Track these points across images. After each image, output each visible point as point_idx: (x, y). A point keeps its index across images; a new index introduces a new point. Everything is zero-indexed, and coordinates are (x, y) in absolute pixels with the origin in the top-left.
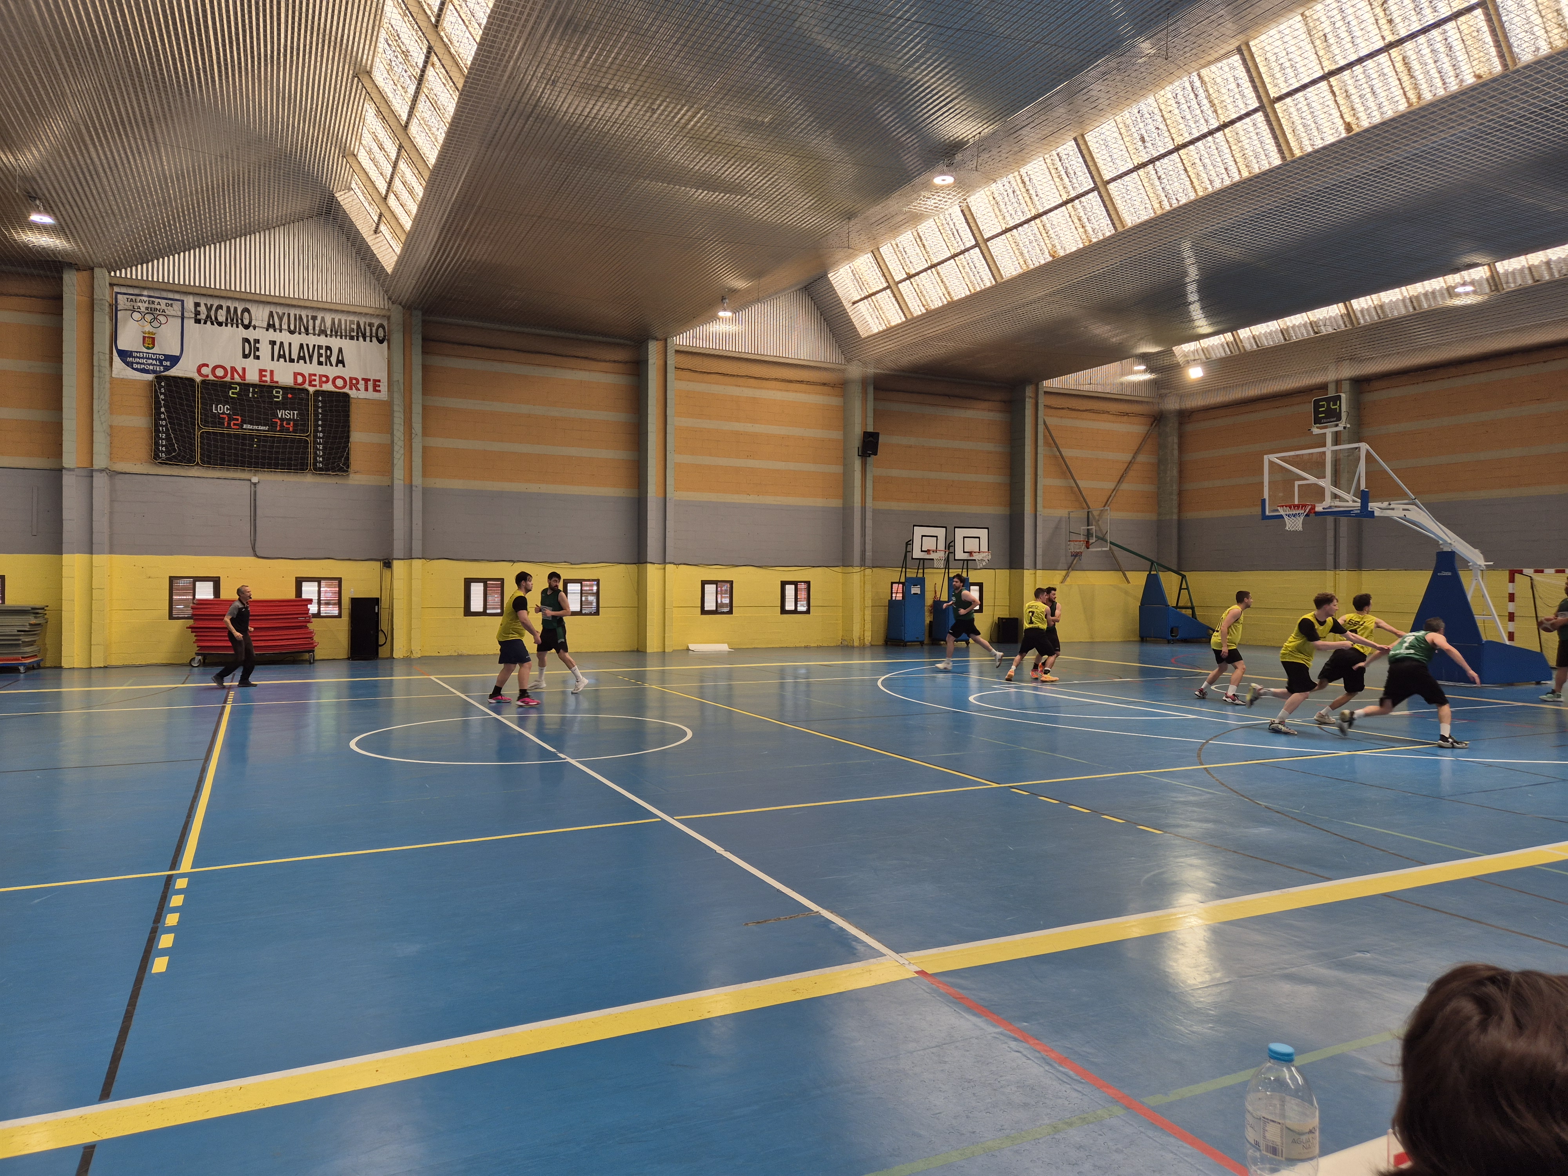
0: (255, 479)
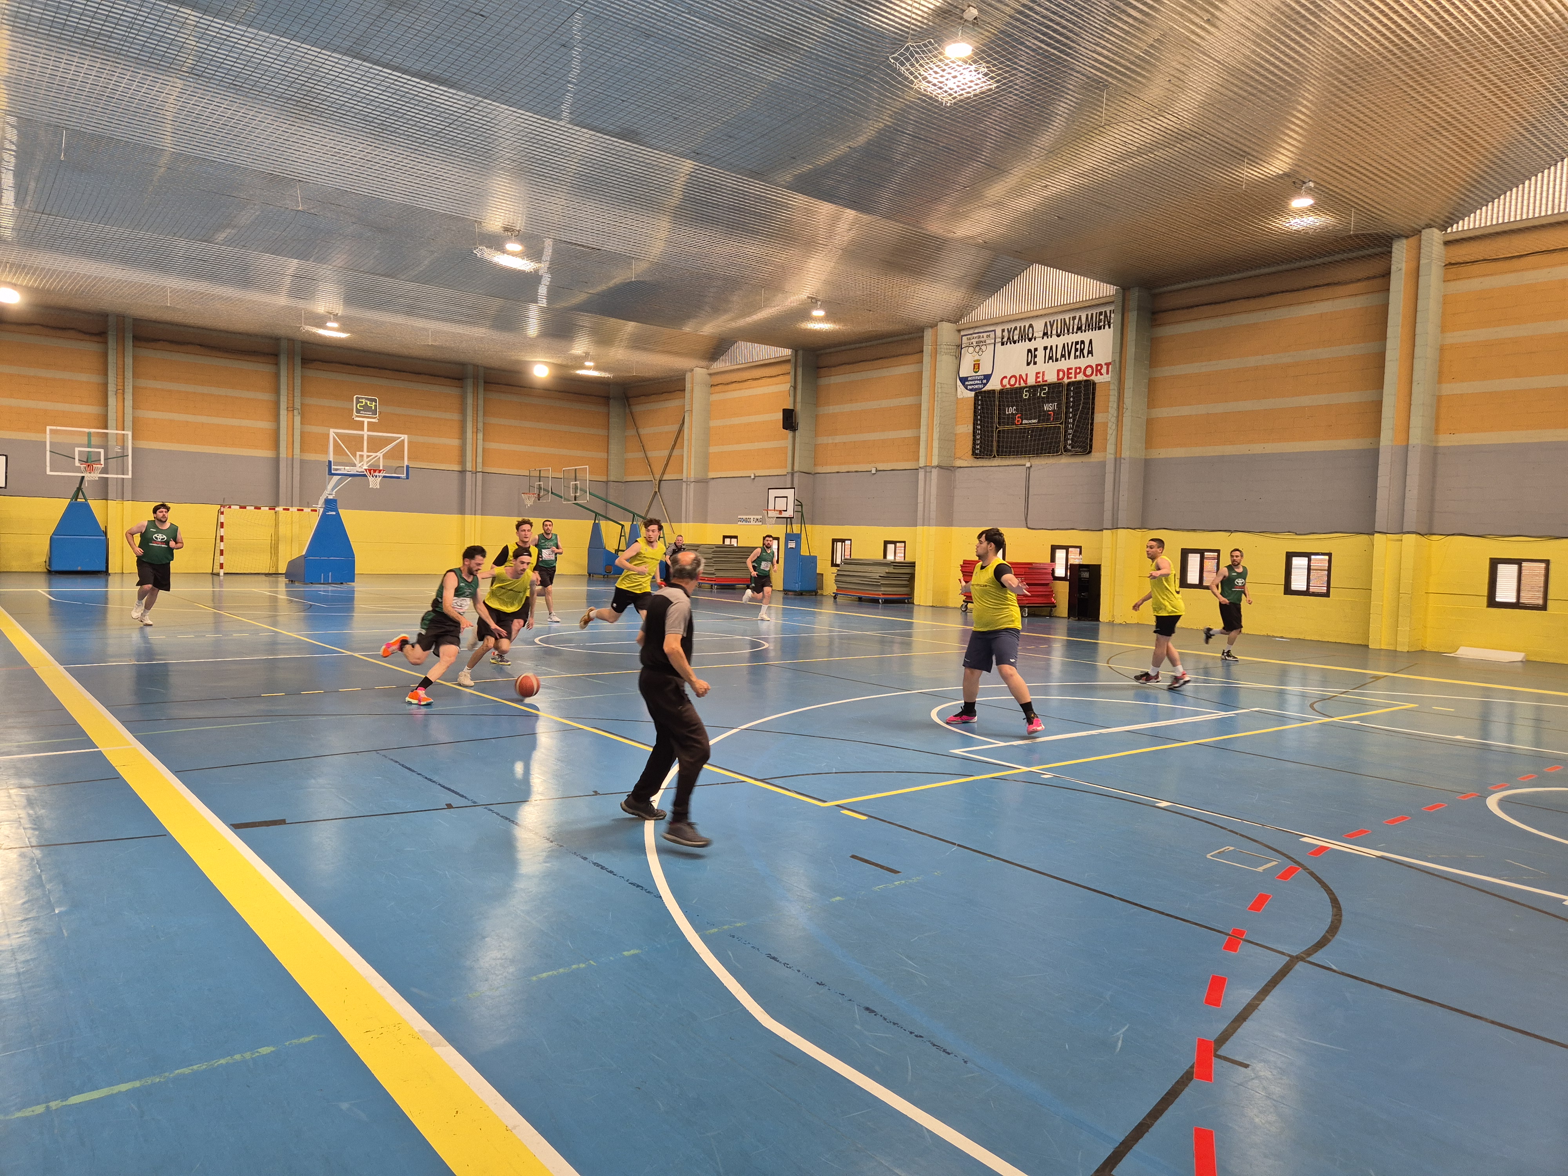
0: (1028, 465)
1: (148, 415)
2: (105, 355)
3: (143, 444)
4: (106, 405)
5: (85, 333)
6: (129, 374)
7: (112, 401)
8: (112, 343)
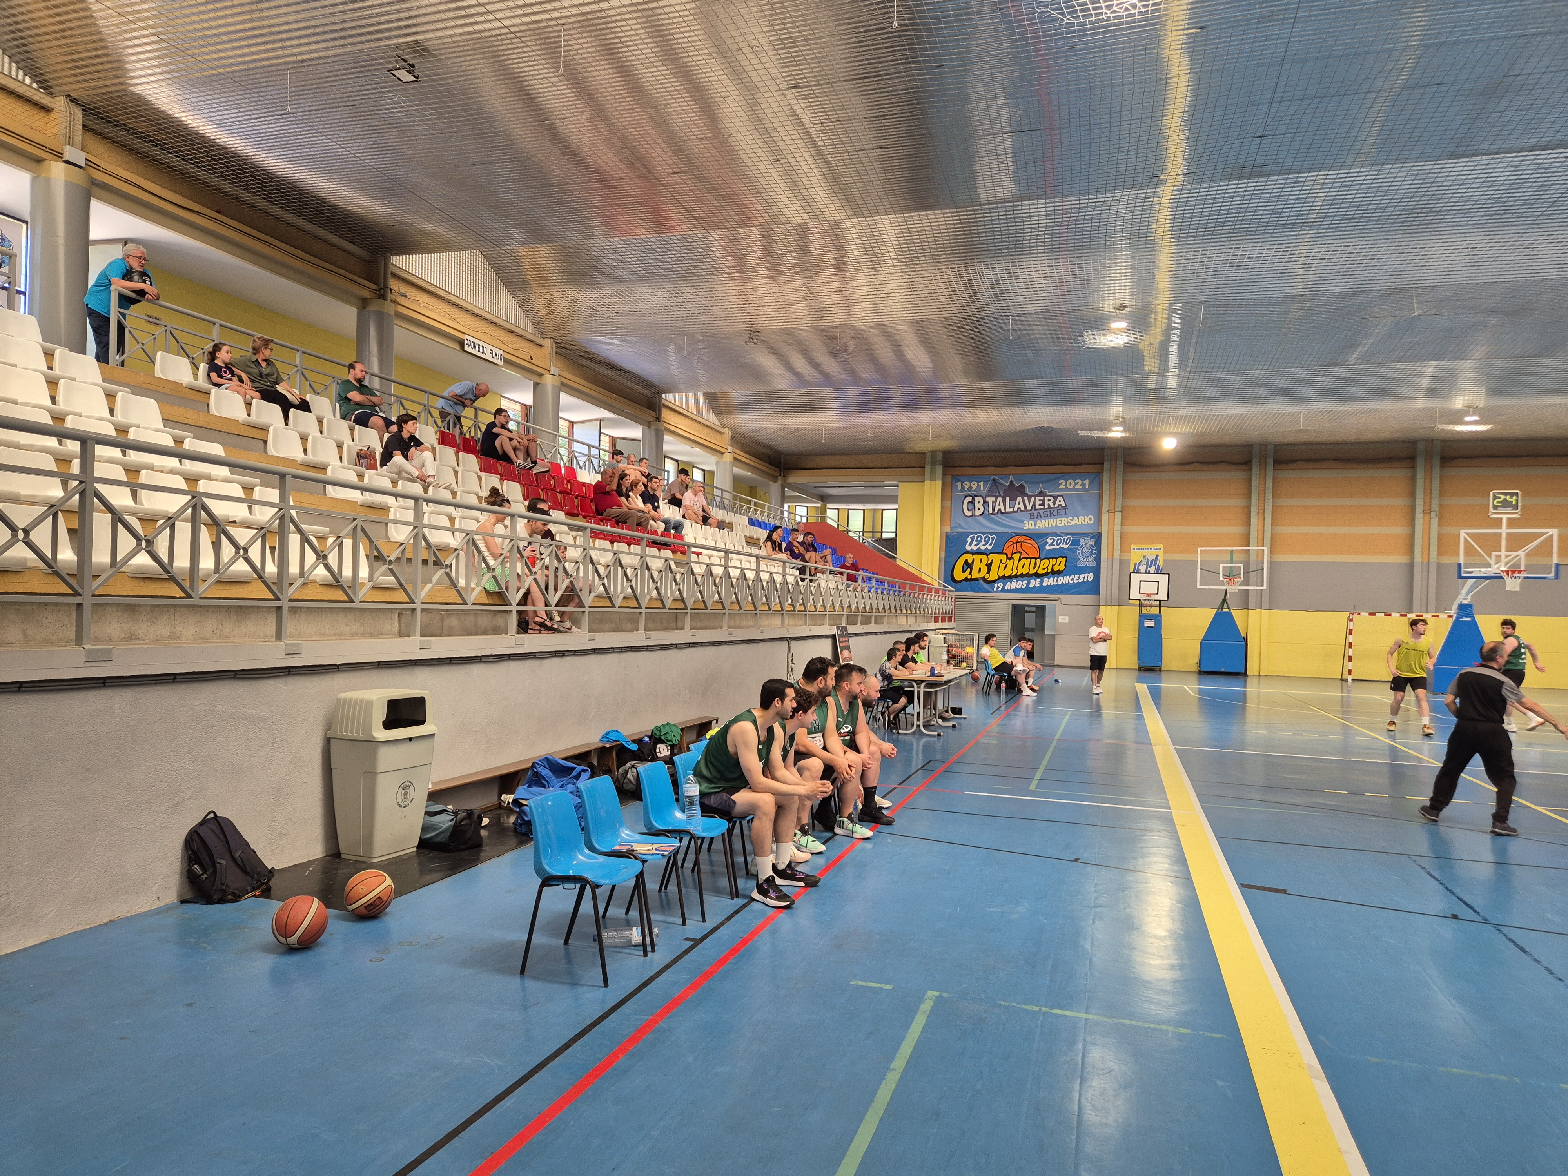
1: (1285, 530)
2: (1250, 481)
3: (1279, 558)
4: (1249, 525)
5: (1233, 463)
6: (1269, 495)
7: (1254, 521)
8: (1255, 470)
